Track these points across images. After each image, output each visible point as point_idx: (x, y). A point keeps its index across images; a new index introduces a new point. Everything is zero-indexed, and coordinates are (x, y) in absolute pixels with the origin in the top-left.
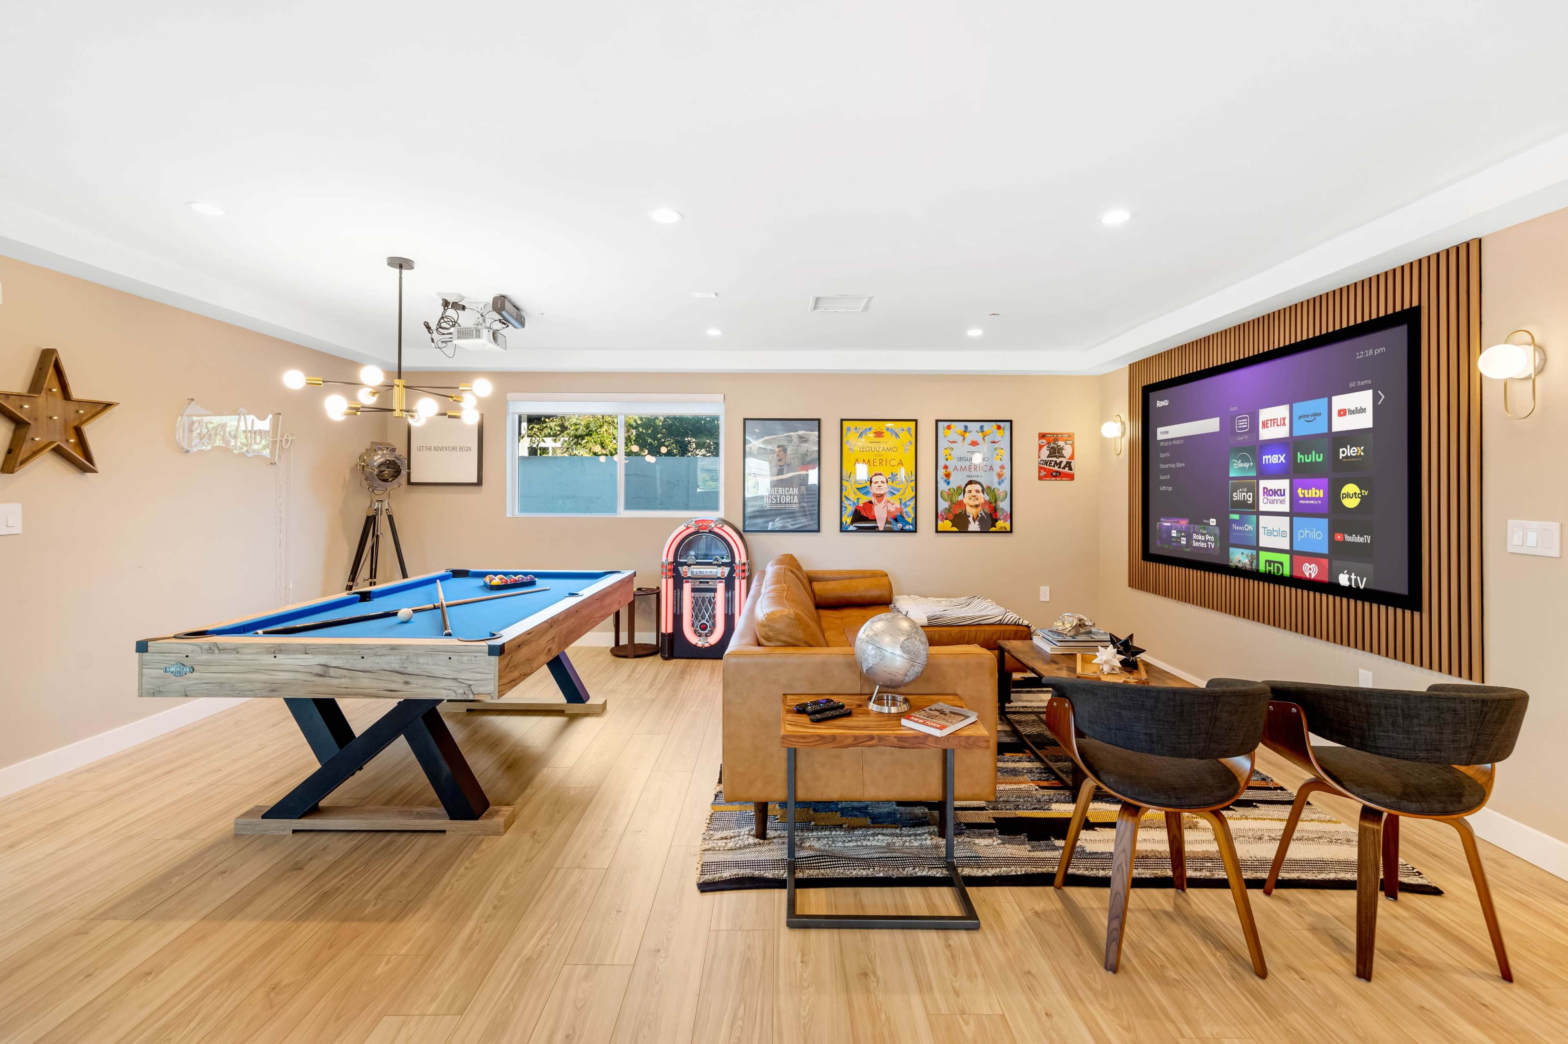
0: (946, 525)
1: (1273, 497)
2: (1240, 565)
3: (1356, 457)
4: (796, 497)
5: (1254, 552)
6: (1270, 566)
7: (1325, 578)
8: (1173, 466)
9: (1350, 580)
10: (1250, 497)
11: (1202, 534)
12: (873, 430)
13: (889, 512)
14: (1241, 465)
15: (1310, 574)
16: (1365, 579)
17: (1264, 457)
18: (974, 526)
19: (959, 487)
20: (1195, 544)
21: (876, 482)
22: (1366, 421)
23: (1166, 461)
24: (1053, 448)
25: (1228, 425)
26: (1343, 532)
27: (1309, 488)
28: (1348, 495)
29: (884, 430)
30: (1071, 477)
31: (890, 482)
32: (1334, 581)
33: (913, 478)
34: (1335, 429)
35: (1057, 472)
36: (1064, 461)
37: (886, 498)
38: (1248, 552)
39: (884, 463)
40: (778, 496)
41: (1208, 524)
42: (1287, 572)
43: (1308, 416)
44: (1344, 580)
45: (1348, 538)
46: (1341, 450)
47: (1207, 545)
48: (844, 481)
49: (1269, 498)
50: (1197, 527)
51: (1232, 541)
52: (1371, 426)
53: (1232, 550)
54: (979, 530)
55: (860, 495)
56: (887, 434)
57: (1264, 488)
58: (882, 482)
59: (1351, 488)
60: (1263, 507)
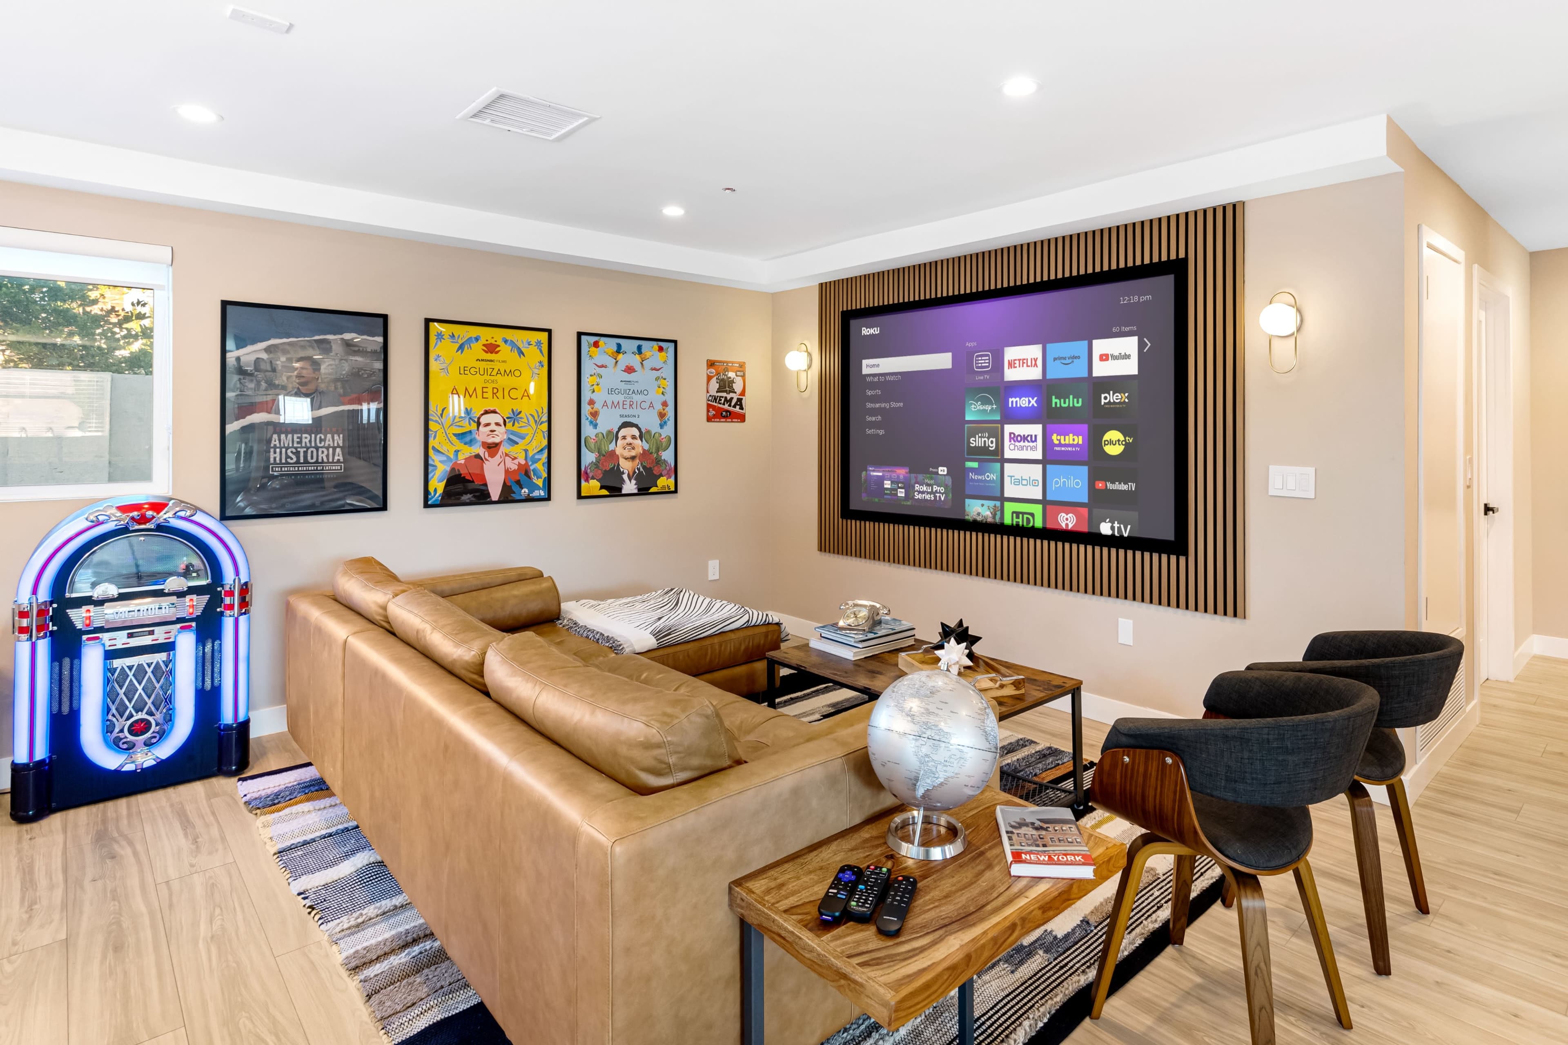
0: (592, 487)
1: (1022, 444)
2: (979, 519)
3: (1120, 403)
5: (998, 503)
6: (1018, 517)
7: (1084, 528)
8: (887, 406)
9: (1112, 528)
10: (992, 442)
11: (928, 485)
14: (981, 408)
15: (1067, 525)
16: (1129, 527)
17: (1010, 400)
18: (629, 487)
19: (609, 432)
20: (918, 496)
21: (486, 425)
22: (1130, 368)
23: (872, 399)
24: (722, 380)
25: (963, 362)
26: (1105, 480)
27: (1066, 434)
28: (1111, 442)
29: (499, 343)
30: (742, 417)
31: (509, 424)
32: (1094, 530)
33: (546, 418)
34: (1096, 373)
35: (727, 411)
36: (734, 396)
37: (504, 448)
38: (991, 503)
39: (500, 396)
41: (937, 473)
42: (1039, 524)
43: (1065, 359)
44: (1105, 529)
45: (1110, 486)
46: (1103, 396)
47: (935, 497)
48: (432, 424)
49: (1017, 444)
50: (920, 477)
51: (968, 492)
52: (1136, 373)
53: (968, 501)
54: (635, 492)
55: (459, 445)
56: (504, 348)
57: (1010, 434)
58: (497, 424)
59: (1113, 435)
60: (1008, 454)
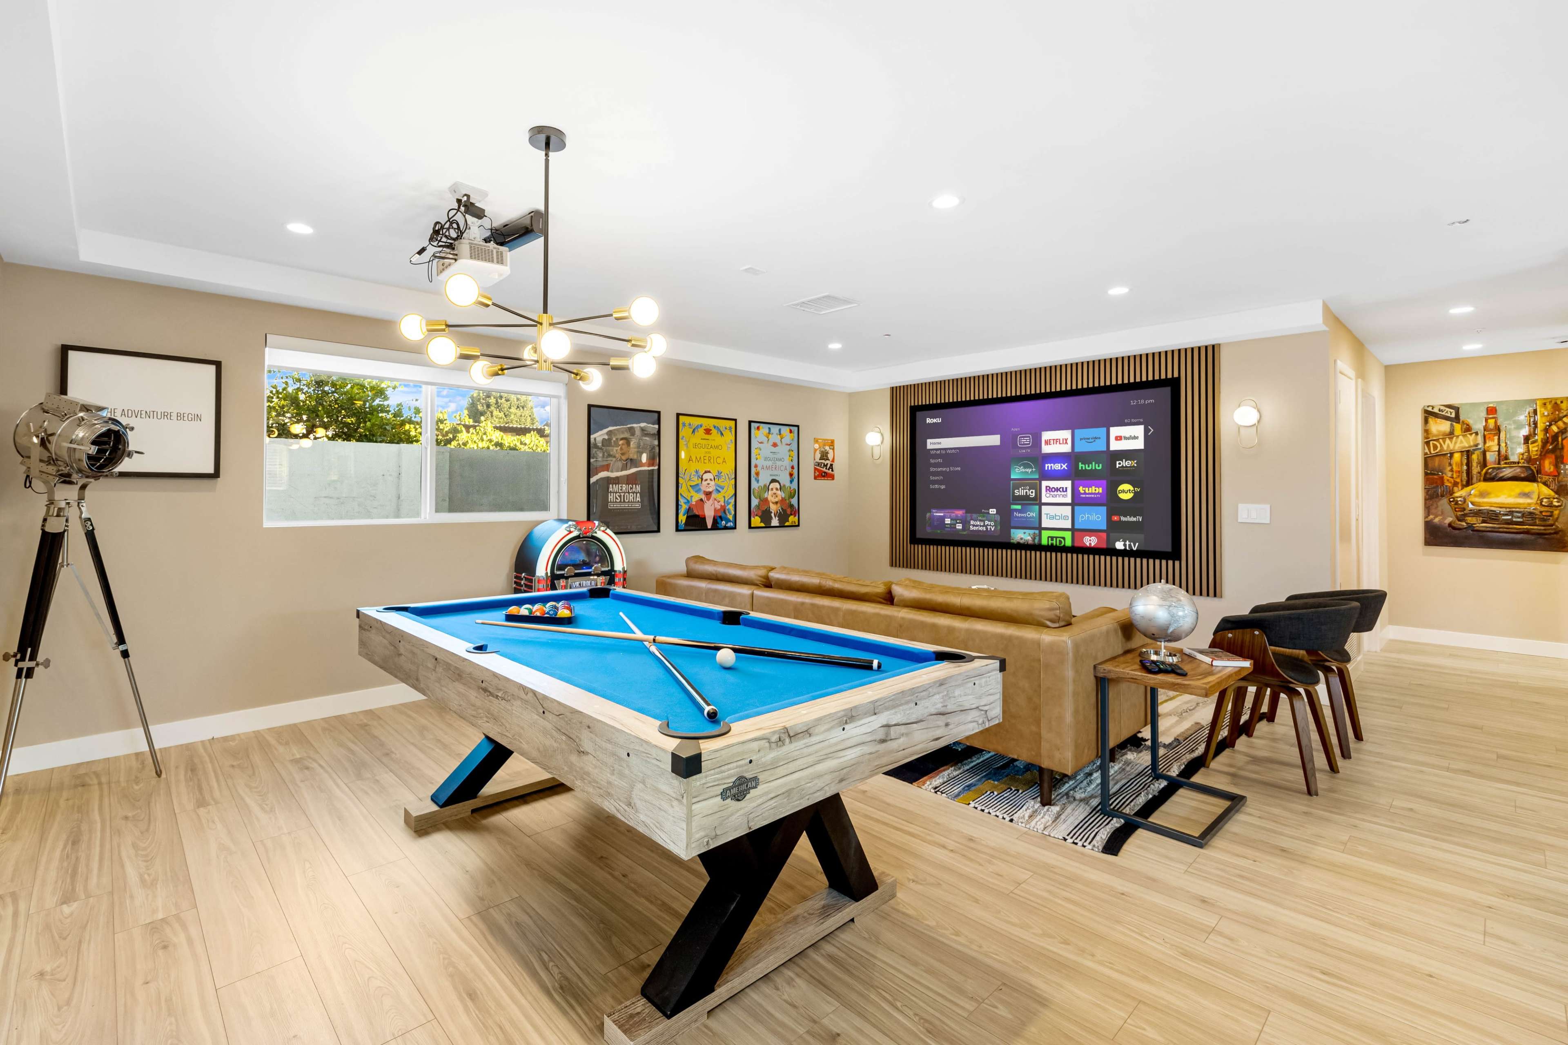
0: (756, 521)
1: (1056, 493)
2: (1022, 542)
3: (1130, 467)
4: (638, 494)
5: (1037, 532)
6: (1052, 540)
7: (1104, 545)
8: (944, 469)
9: (1125, 545)
10: (1032, 492)
11: (980, 521)
12: (704, 427)
13: (715, 510)
14: (1024, 470)
15: (1090, 544)
16: (1137, 544)
17: (1046, 465)
18: (775, 522)
19: (765, 485)
20: (972, 528)
21: (706, 480)
22: (1139, 444)
23: (936, 465)
24: (822, 452)
25: (1009, 441)
26: (1119, 515)
27: (1089, 486)
28: (1123, 491)
29: (712, 428)
30: (832, 477)
31: (716, 480)
32: (1111, 547)
33: (733, 476)
34: (1112, 448)
35: (825, 472)
36: (829, 462)
37: (714, 496)
38: (1032, 532)
39: (712, 461)
40: (622, 494)
41: (988, 513)
42: (1068, 543)
43: (1089, 439)
44: (1119, 545)
45: (1123, 519)
46: (1118, 462)
47: (987, 528)
48: (680, 478)
49: (1052, 493)
50: (974, 516)
51: (1012, 525)
52: (1142, 447)
53: (1012, 531)
54: (778, 525)
55: (693, 493)
56: (714, 431)
57: (1046, 487)
58: (711, 480)
59: (1126, 487)
60: (1044, 500)
